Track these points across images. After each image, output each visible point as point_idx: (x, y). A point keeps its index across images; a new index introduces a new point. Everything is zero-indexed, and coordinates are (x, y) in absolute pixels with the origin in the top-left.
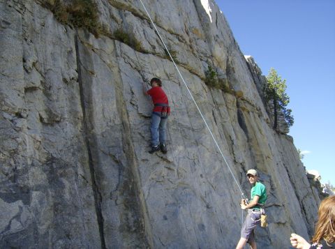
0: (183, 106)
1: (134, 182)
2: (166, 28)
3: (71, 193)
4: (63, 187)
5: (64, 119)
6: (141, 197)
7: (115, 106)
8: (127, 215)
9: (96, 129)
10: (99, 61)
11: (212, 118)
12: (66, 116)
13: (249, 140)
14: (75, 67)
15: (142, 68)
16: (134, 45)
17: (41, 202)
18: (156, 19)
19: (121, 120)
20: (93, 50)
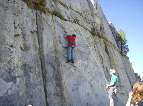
0: (82, 43)
1: (60, 75)
2: (75, 10)
3: (33, 79)
4: (30, 76)
5: (31, 48)
6: (63, 81)
7: (52, 43)
8: (57, 89)
9: (44, 52)
10: (46, 24)
11: (94, 48)
12: (32, 47)
13: (110, 58)
14: (36, 26)
15: (64, 27)
16: (61, 17)
17: (21, 83)
18: (70, 6)
19: (55, 49)
20: (43, 19)
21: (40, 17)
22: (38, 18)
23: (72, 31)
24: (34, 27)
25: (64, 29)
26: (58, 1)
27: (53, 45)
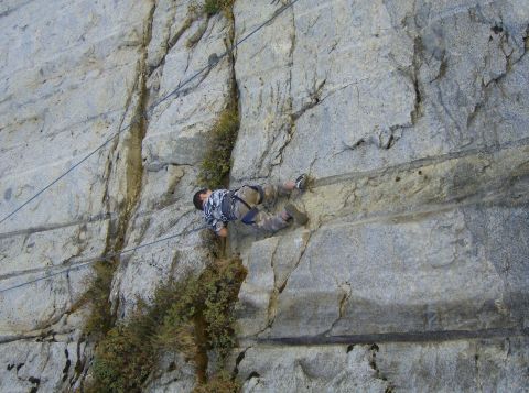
14: (339, 350)
16: (225, 138)
18: (135, 44)
19: (449, 206)
20: (281, 290)
21: (274, 311)
22: (287, 332)
23: (293, 39)
24: (350, 367)
25: (299, 108)
26: (131, 148)
27: (425, 222)
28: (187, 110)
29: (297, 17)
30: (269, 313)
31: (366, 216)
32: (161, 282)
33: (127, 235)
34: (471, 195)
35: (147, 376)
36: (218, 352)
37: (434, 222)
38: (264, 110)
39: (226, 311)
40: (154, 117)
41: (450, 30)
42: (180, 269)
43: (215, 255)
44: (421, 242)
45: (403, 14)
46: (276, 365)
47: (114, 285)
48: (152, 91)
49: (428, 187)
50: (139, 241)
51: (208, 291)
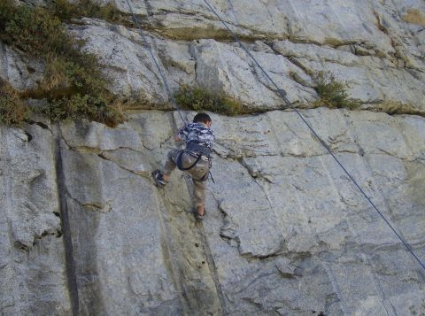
2: (320, 39)
7: (160, 261)
10: (117, 174)
14: (55, 205)
15: (244, 150)
18: (289, 30)
19: (179, 287)
20: (101, 156)
21: (83, 151)
22: (67, 162)
23: (303, 156)
24: (42, 216)
25: (248, 163)
26: (206, 30)
27: (164, 269)
28: (240, 74)
29: (320, 158)
30: (81, 147)
31: (166, 221)
32: (101, 58)
33: (136, 30)
34: (189, 305)
35: (22, 50)
36: (47, 107)
37: (165, 276)
38: (245, 135)
39: (80, 112)
40: (232, 48)
41: (318, 279)
42: (112, 74)
43: (125, 101)
44: (148, 267)
45: (328, 242)
46: (39, 155)
47: (95, 21)
48: (253, 45)
49: (192, 269)
50: (132, 39)
51: (96, 97)
